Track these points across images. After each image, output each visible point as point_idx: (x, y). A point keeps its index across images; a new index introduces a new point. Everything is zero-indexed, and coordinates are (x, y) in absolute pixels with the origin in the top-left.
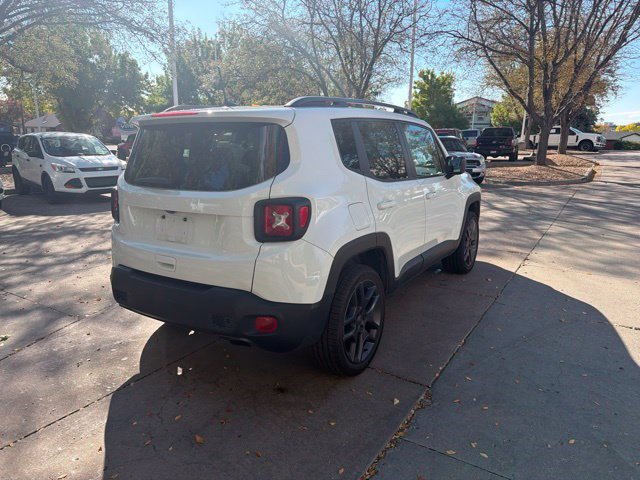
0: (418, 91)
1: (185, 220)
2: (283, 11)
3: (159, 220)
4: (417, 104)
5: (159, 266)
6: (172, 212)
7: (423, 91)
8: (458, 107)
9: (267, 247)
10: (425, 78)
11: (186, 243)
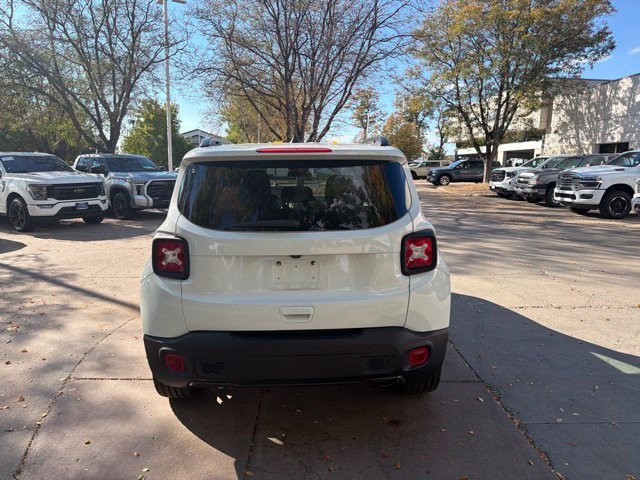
0: (142, 119)
1: (312, 263)
2: (10, 18)
3: (275, 267)
4: (143, 133)
5: (284, 319)
6: (299, 257)
7: (148, 120)
8: (185, 137)
9: (416, 279)
10: (149, 108)
11: (317, 289)
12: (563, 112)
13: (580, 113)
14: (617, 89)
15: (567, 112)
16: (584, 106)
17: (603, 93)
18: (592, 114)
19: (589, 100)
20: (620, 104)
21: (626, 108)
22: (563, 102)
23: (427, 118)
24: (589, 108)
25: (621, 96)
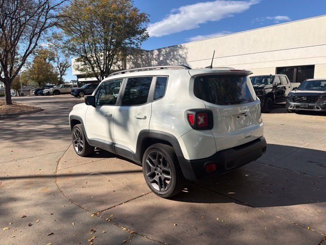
12: (131, 63)
13: (139, 63)
14: (153, 54)
15: (133, 62)
16: (140, 61)
17: (147, 55)
18: (144, 64)
19: (142, 58)
20: (155, 61)
21: (157, 62)
22: (131, 58)
23: (51, 61)
24: (142, 61)
25: (154, 57)
